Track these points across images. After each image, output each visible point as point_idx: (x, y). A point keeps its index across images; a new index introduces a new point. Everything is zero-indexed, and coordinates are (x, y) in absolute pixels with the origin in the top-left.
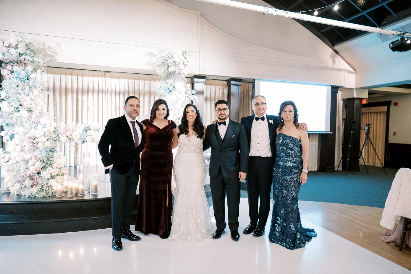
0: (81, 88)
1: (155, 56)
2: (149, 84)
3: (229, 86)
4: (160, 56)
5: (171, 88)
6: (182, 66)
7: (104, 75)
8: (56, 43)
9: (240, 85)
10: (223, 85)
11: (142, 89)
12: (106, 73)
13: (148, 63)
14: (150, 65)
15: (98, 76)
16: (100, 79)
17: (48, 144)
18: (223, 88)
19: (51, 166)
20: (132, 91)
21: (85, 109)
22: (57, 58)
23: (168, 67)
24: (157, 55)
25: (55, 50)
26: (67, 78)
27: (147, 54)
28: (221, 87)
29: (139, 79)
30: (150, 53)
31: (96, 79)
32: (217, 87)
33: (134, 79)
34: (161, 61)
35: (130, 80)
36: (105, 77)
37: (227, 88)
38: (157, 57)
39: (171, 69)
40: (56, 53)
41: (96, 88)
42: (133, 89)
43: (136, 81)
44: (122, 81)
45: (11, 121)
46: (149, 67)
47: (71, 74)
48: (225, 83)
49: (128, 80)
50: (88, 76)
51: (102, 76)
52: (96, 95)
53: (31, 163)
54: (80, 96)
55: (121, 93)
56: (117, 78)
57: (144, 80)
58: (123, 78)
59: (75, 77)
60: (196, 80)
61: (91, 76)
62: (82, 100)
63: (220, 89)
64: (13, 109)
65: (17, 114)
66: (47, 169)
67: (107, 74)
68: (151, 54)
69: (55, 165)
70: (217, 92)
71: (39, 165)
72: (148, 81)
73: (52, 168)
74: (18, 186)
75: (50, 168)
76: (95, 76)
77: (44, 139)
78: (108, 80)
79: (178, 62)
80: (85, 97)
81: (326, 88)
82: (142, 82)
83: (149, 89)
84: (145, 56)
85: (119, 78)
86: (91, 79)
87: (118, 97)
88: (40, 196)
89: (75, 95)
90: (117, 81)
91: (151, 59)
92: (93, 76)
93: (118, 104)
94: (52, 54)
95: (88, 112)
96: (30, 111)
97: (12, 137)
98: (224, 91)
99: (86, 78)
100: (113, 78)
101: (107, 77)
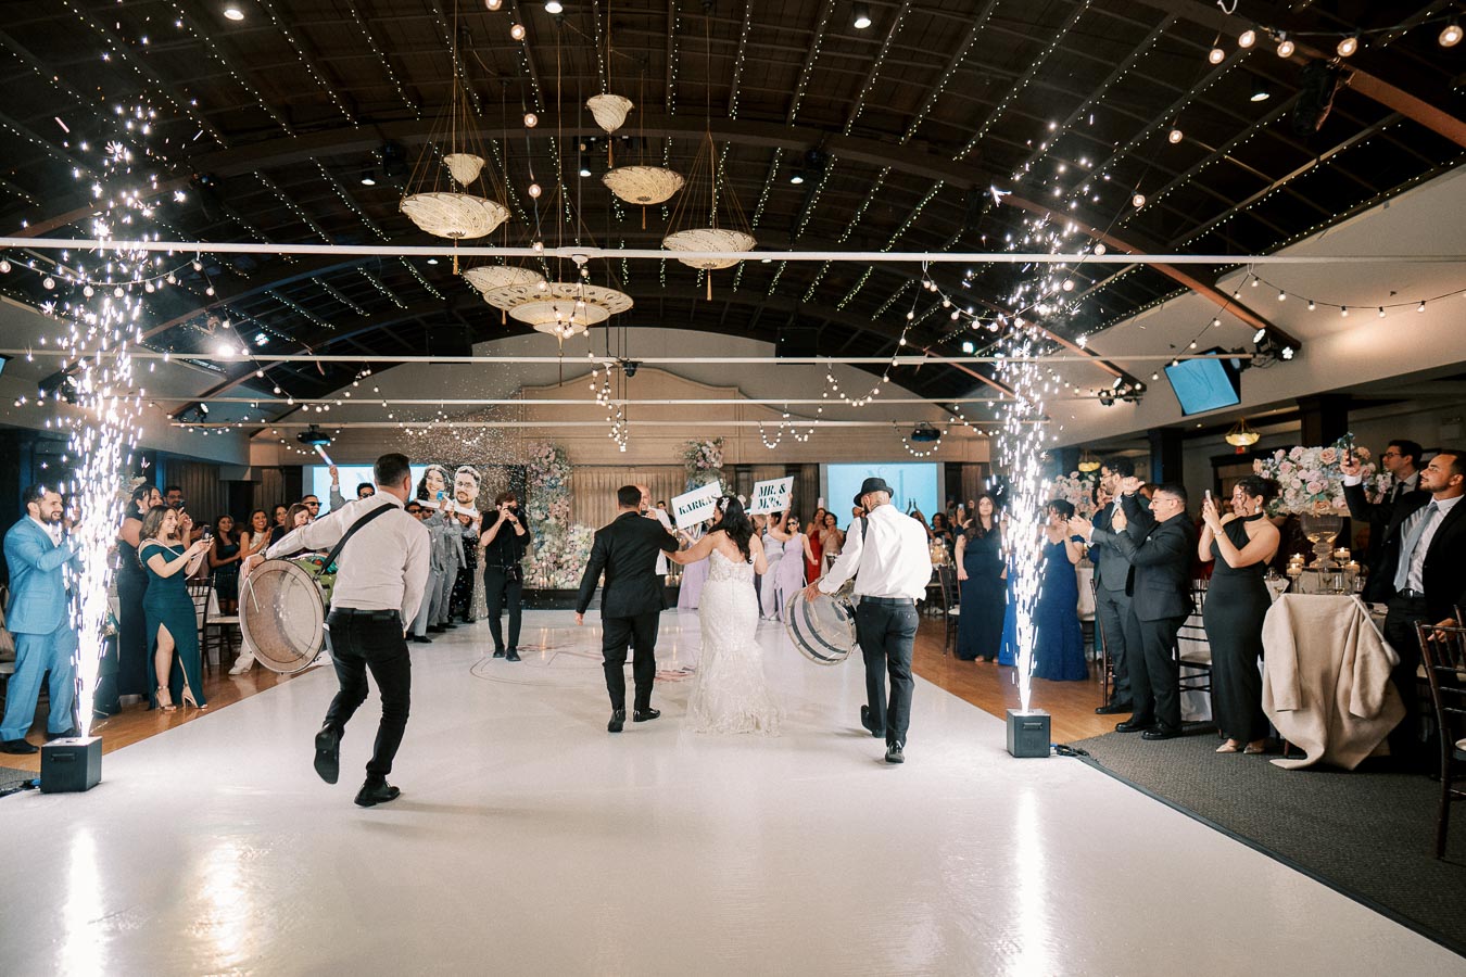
1: (682, 447)
6: (713, 460)
11: (673, 482)
12: (631, 468)
16: (625, 475)
17: (584, 546)
23: (698, 461)
26: (587, 477)
27: (675, 445)
29: (668, 471)
31: (619, 475)
34: (689, 454)
36: (629, 473)
39: (700, 464)
43: (666, 474)
44: (649, 475)
45: (542, 528)
47: (591, 473)
49: (656, 474)
50: (610, 473)
51: (626, 472)
53: (571, 562)
56: (643, 473)
57: (676, 472)
58: (651, 472)
60: (738, 468)
64: (544, 517)
65: (547, 522)
67: (633, 469)
68: (679, 445)
71: (577, 564)
74: (563, 580)
77: (580, 542)
78: (633, 475)
79: (708, 454)
81: (935, 465)
82: (674, 475)
85: (646, 472)
86: (613, 476)
90: (644, 476)
91: (679, 450)
96: (557, 518)
97: (542, 543)
99: (608, 475)
100: (639, 473)
101: (632, 472)
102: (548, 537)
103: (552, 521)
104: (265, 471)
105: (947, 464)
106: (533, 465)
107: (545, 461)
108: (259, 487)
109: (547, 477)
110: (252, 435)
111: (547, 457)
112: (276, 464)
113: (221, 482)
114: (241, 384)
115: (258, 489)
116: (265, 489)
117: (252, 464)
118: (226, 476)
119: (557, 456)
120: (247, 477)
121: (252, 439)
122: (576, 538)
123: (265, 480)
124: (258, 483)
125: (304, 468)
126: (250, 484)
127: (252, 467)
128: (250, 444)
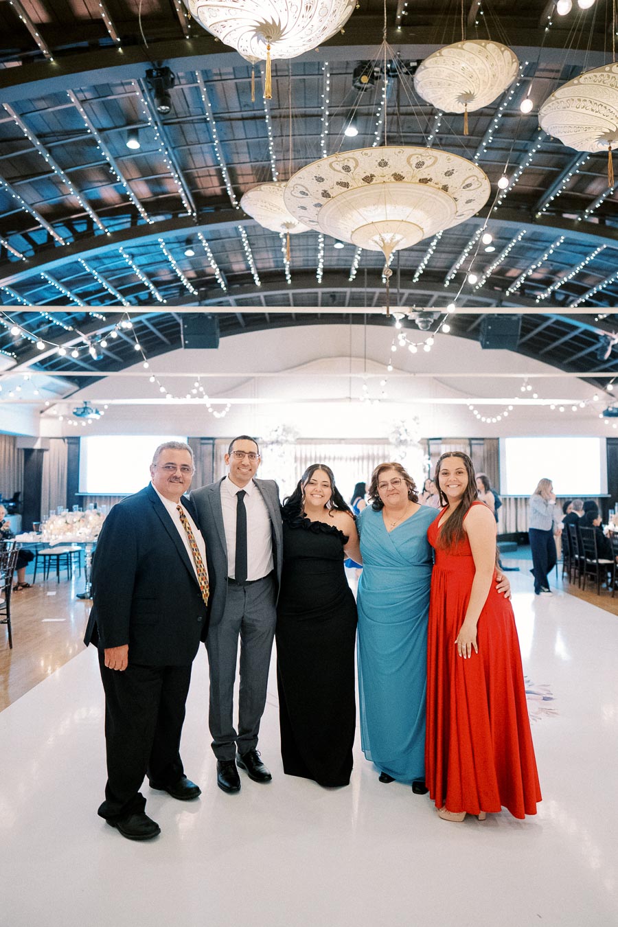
3: (470, 445)
5: (403, 455)
6: (413, 434)
7: (339, 442)
9: (483, 444)
10: (465, 444)
13: (380, 431)
23: (400, 435)
24: (391, 423)
29: (373, 444)
30: (384, 422)
33: (368, 444)
34: (393, 430)
39: (402, 438)
44: (356, 447)
48: (467, 441)
57: (378, 444)
58: (358, 444)
60: (431, 442)
90: (352, 447)
91: (386, 428)
104: (52, 441)
105: (608, 439)
109: (274, 446)
110: (42, 412)
112: (60, 436)
113: (18, 449)
114: (30, 367)
115: (46, 454)
116: (52, 455)
117: (40, 435)
118: (22, 445)
119: (284, 430)
120: (37, 446)
121: (42, 415)
123: (52, 449)
124: (47, 450)
125: (81, 439)
126: (41, 451)
127: (42, 438)
128: (40, 418)
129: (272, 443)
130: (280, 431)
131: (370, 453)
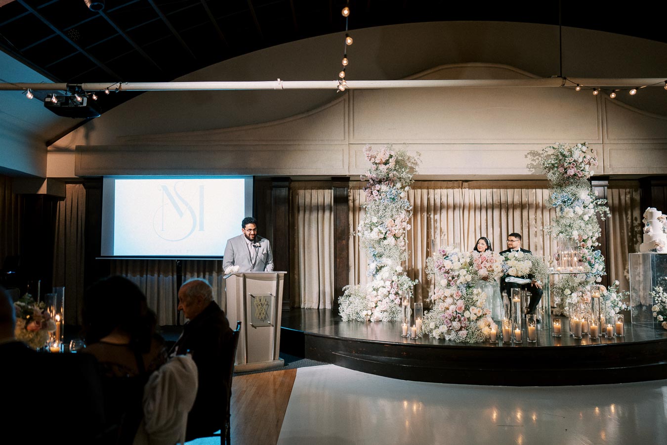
0: (433, 205)
1: (539, 155)
2: (520, 193)
4: (545, 154)
5: (573, 198)
7: (461, 185)
8: (417, 152)
10: (632, 187)
11: (510, 200)
12: (464, 183)
13: (529, 166)
14: (532, 168)
15: (453, 188)
16: (456, 190)
18: (631, 191)
19: (474, 305)
20: (498, 204)
21: (438, 231)
22: (417, 170)
23: (566, 170)
24: (543, 154)
25: (415, 160)
26: (416, 194)
27: (528, 154)
28: (628, 190)
29: (506, 187)
30: (532, 152)
31: (450, 191)
32: (622, 191)
33: (499, 188)
34: (553, 162)
35: (495, 190)
36: (462, 188)
37: (639, 192)
38: (542, 156)
39: (571, 172)
40: (416, 164)
41: (451, 202)
42: (498, 202)
43: (502, 190)
44: (484, 191)
45: (379, 251)
46: (531, 171)
47: (421, 188)
48: (636, 183)
49: (492, 190)
50: (441, 188)
51: (458, 187)
52: (451, 212)
53: (449, 300)
54: (432, 216)
55: (482, 207)
56: (477, 188)
57: (513, 188)
58: (486, 188)
59: (425, 191)
60: (594, 182)
61: (445, 188)
62: (435, 221)
63: (627, 193)
64: (382, 236)
66: (471, 310)
67: (466, 184)
69: (478, 303)
70: (623, 197)
71: (461, 303)
72: (518, 190)
73: (476, 308)
75: (473, 307)
76: (450, 188)
77: (463, 272)
78: (466, 191)
80: (437, 217)
82: (510, 191)
83: (520, 200)
84: (526, 157)
85: (479, 188)
86: (444, 191)
87: (478, 213)
88: (472, 341)
89: (425, 214)
91: (533, 160)
92: (447, 188)
93: (478, 224)
94: (413, 165)
95: (441, 235)
96: (396, 237)
98: (634, 196)
99: (438, 191)
100: (472, 189)
101: (465, 188)
102: (385, 260)
103: (391, 240)
104: (68, 186)
106: (368, 174)
107: (383, 168)
108: (62, 203)
109: (384, 187)
110: (49, 143)
111: (386, 163)
116: (69, 207)
117: (47, 177)
118: (21, 188)
119: (397, 162)
120: (43, 190)
121: (49, 148)
122: (457, 265)
123: (68, 196)
125: (105, 180)
127: (50, 179)
128: (47, 151)
129: (380, 182)
130: (392, 164)
131: (503, 200)
